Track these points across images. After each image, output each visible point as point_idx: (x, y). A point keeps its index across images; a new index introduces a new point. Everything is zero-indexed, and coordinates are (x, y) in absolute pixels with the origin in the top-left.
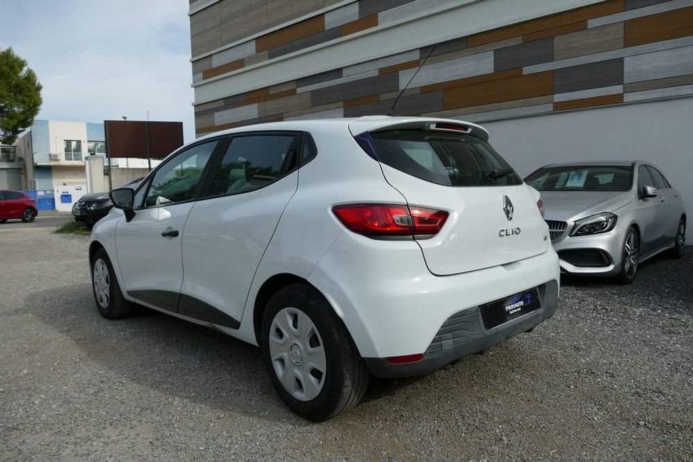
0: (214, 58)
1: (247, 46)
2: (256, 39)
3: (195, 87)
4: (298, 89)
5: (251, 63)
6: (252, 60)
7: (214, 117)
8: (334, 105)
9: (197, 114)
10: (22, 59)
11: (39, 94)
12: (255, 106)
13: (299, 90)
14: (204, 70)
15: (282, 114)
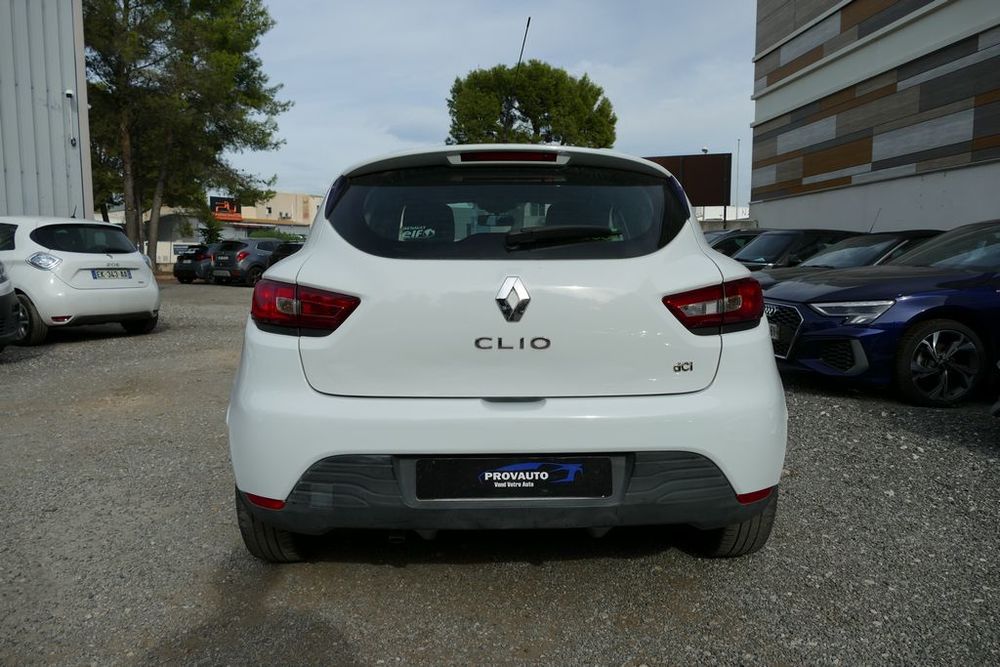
0: (784, 50)
1: (828, 23)
2: (842, 9)
3: (757, 99)
4: (899, 84)
5: (832, 51)
6: (833, 44)
7: (776, 141)
8: (958, 105)
9: (756, 140)
10: (598, 86)
11: (614, 128)
12: (833, 119)
13: (901, 85)
14: (771, 71)
15: (871, 129)
